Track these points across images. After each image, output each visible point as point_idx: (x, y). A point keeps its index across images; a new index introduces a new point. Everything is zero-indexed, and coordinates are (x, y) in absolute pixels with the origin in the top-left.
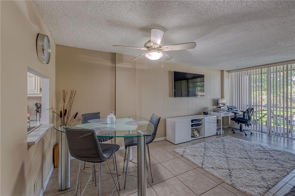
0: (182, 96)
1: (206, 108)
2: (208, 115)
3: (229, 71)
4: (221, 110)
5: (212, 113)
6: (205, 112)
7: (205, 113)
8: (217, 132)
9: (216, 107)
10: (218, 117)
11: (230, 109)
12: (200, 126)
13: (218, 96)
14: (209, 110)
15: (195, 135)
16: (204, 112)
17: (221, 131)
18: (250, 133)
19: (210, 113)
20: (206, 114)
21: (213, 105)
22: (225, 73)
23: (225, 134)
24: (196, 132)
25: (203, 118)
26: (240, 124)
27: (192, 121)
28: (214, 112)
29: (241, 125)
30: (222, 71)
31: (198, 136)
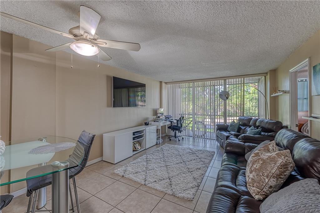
0: (122, 106)
1: (147, 119)
2: (149, 126)
3: (166, 83)
4: (160, 120)
5: (153, 123)
6: (146, 122)
7: (147, 124)
8: (157, 142)
9: (156, 117)
10: (157, 127)
11: (167, 118)
12: (141, 138)
13: (157, 106)
14: (150, 120)
15: (137, 148)
16: (145, 123)
17: (160, 140)
18: (182, 138)
19: (151, 123)
20: (147, 125)
21: (154, 115)
22: (163, 85)
23: (163, 143)
24: (137, 145)
25: (144, 129)
26: (175, 131)
27: (134, 134)
28: (154, 122)
29: (175, 132)
30: (161, 82)
31: (139, 149)
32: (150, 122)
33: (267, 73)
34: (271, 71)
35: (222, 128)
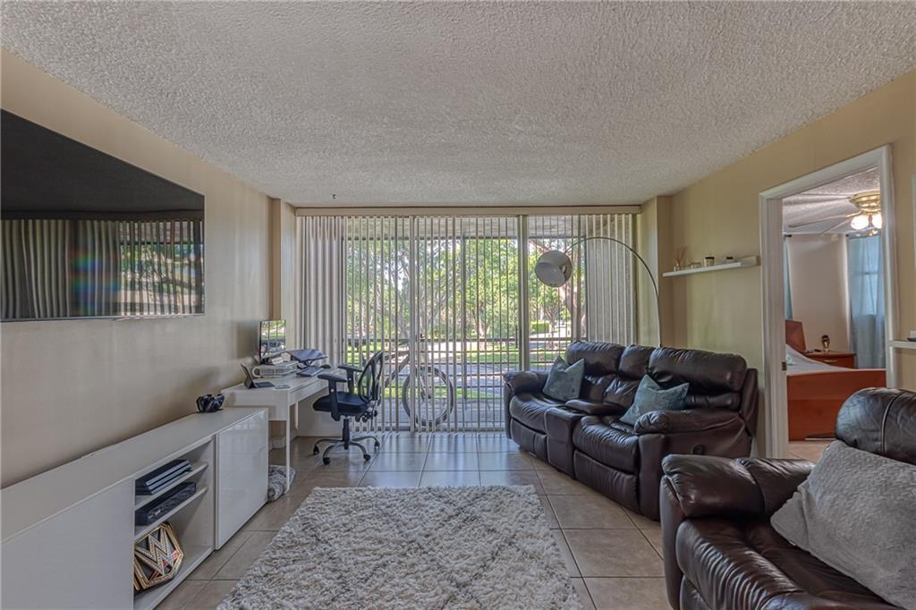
0: (27, 314)
1: (208, 375)
2: (226, 413)
3: (295, 209)
4: (272, 373)
5: (242, 394)
6: (204, 394)
7: (209, 405)
8: (270, 490)
9: (249, 360)
10: (272, 410)
11: (303, 365)
12: (192, 493)
14: (223, 379)
15: (160, 568)
16: (200, 400)
17: (283, 474)
19: (233, 395)
20: (216, 409)
21: (241, 355)
22: (285, 214)
23: (302, 487)
24: (164, 544)
25: (209, 438)
26: (343, 417)
27: (141, 488)
28: (252, 386)
29: (346, 422)
30: (273, 202)
31: (176, 566)
32: (226, 393)
33: (641, 207)
34: (659, 197)
35: (525, 387)
